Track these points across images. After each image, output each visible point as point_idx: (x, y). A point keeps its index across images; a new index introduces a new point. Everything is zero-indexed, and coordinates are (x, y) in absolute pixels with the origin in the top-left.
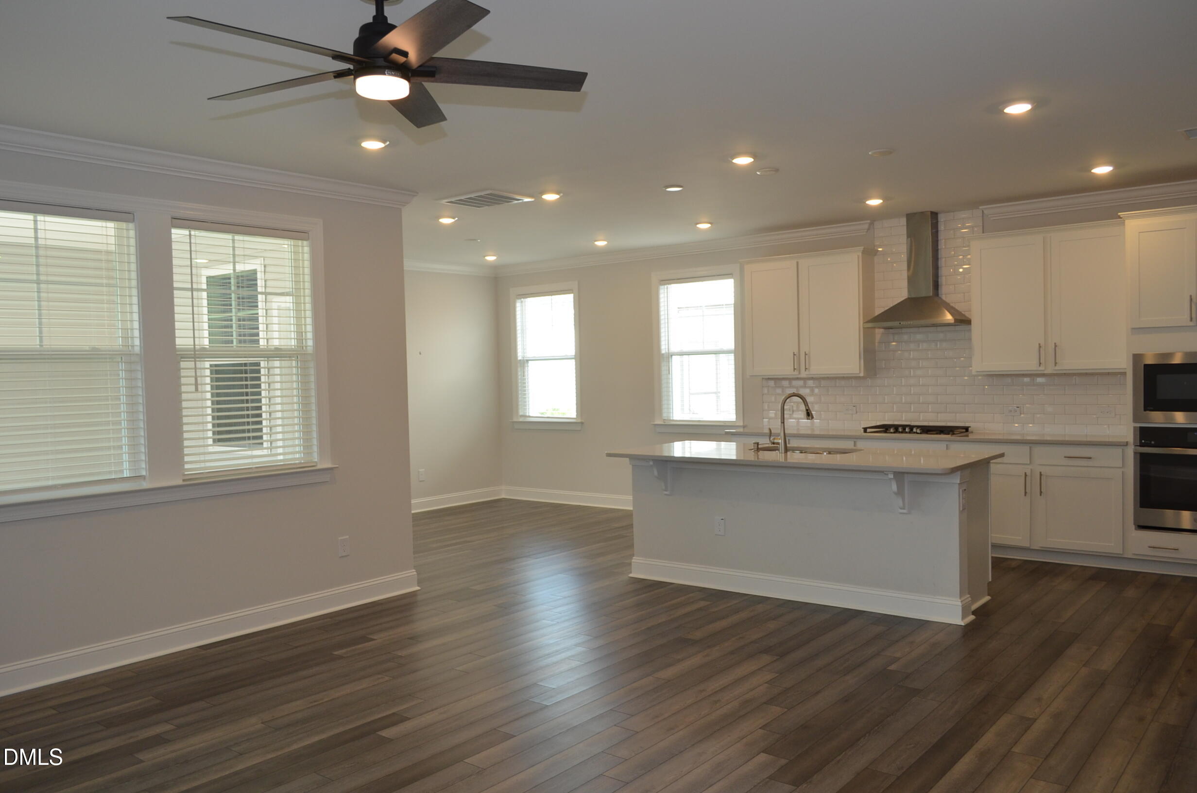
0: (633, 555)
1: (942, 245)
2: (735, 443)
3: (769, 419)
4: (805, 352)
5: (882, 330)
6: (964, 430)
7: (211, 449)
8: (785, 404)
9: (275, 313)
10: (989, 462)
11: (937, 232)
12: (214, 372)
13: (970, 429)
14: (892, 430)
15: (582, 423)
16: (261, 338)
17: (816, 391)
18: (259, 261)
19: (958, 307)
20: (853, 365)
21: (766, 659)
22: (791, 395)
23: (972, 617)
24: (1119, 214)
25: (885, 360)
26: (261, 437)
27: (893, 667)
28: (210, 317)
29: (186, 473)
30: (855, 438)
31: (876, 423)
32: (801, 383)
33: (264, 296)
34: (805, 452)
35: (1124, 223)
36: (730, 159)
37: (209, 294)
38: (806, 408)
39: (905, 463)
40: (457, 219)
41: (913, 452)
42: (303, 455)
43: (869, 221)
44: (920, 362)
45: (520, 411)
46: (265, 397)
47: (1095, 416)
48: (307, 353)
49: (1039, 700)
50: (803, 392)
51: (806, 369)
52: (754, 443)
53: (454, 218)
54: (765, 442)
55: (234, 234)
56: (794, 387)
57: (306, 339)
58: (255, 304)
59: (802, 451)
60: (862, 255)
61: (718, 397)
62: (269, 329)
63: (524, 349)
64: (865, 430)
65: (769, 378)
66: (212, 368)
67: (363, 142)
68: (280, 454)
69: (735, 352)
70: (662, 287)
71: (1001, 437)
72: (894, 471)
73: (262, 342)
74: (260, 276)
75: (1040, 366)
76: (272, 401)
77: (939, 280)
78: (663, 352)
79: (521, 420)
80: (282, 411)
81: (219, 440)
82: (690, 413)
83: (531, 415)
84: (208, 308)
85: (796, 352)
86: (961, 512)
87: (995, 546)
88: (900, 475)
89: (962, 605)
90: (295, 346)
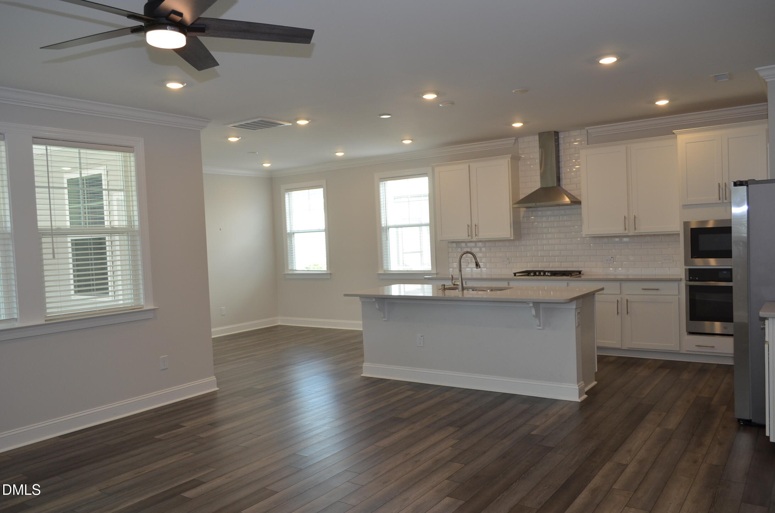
0: (363, 362)
1: (562, 153)
2: (431, 285)
3: (453, 268)
4: (475, 224)
5: (525, 209)
6: (578, 273)
7: (73, 298)
8: (462, 258)
9: (115, 203)
10: (594, 294)
11: (558, 144)
12: (74, 244)
13: (582, 272)
14: (532, 274)
15: (331, 274)
16: (106, 221)
17: (483, 249)
18: (103, 168)
19: (572, 193)
20: (506, 232)
21: (451, 429)
22: (465, 253)
23: (585, 396)
24: (673, 131)
25: (527, 228)
26: (107, 289)
27: (534, 432)
28: (71, 207)
29: (48, 316)
30: (508, 280)
31: (522, 270)
32: (473, 244)
33: (107, 192)
34: (475, 290)
35: (677, 137)
36: (422, 96)
37: (69, 191)
38: (475, 261)
39: (541, 296)
40: (240, 138)
41: (546, 288)
42: (134, 301)
43: (515, 138)
44: (550, 229)
45: (289, 267)
46: (110, 261)
47: (660, 262)
48: (135, 230)
49: (629, 451)
50: (474, 250)
51: (476, 235)
52: (442, 285)
53: (238, 138)
54: (449, 284)
55: (80, 149)
56: (468, 247)
57: (134, 221)
58: (101, 198)
59: (474, 289)
60: (511, 161)
61: (421, 255)
62: (111, 214)
63: (291, 225)
64: (515, 274)
65: (452, 242)
66: (72, 242)
67: (167, 83)
68: (121, 300)
69: (430, 225)
70: (381, 183)
71: (601, 277)
72: (533, 301)
73: (107, 223)
74: (103, 178)
75: (625, 230)
76: (115, 264)
77: (561, 176)
78: (383, 226)
79: (290, 272)
80: (121, 270)
81: (79, 291)
82: (403, 266)
83: (297, 269)
84: (69, 200)
85: (469, 224)
86: (577, 327)
87: (599, 348)
88: (537, 304)
89: (579, 389)
90: (126, 226)
